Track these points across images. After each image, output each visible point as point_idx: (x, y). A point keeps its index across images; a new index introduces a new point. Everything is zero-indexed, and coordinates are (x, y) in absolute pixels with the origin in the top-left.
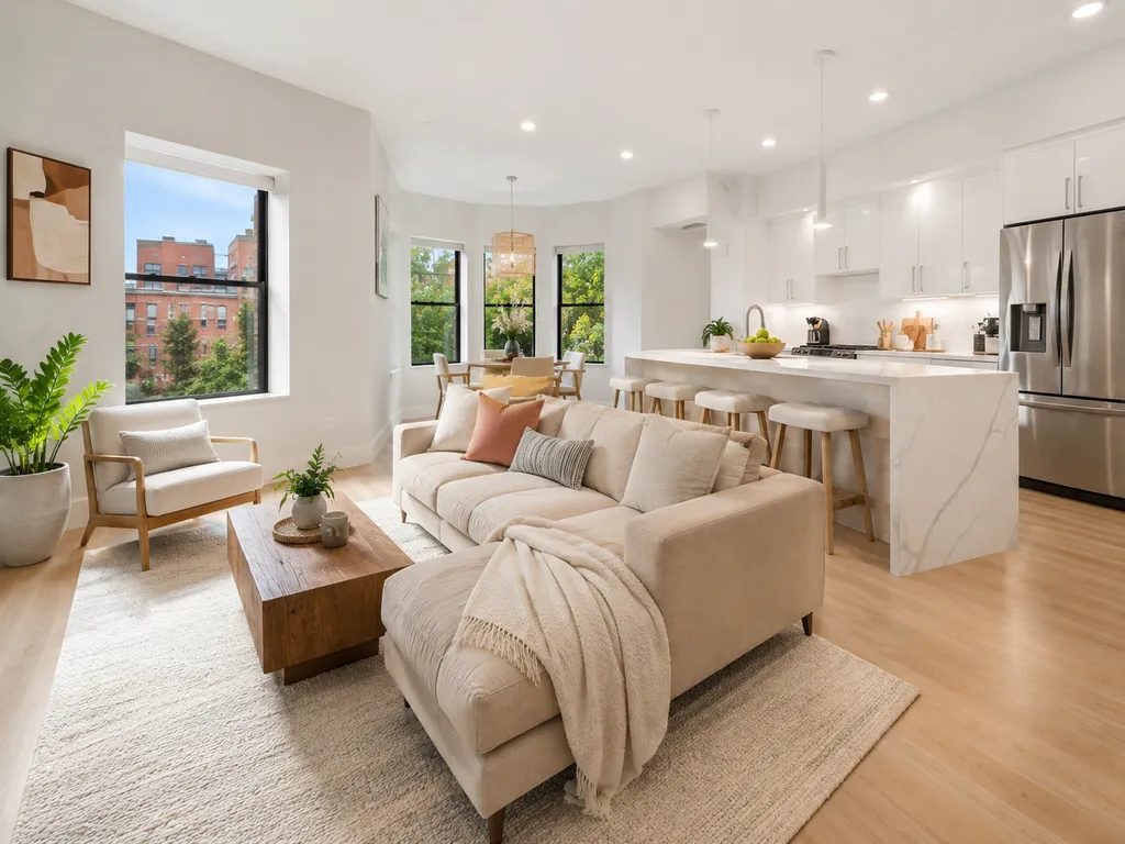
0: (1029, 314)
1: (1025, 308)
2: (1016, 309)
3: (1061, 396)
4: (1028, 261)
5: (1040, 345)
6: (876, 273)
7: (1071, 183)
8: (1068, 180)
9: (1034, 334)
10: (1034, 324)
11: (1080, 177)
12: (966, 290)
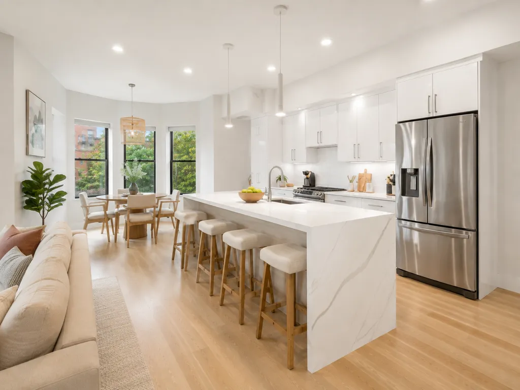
0: (411, 174)
1: (408, 171)
2: (404, 171)
3: (427, 223)
4: (413, 142)
5: (415, 193)
6: (336, 146)
7: (431, 98)
8: (429, 96)
9: (413, 187)
10: (413, 180)
11: (436, 95)
12: (381, 158)
